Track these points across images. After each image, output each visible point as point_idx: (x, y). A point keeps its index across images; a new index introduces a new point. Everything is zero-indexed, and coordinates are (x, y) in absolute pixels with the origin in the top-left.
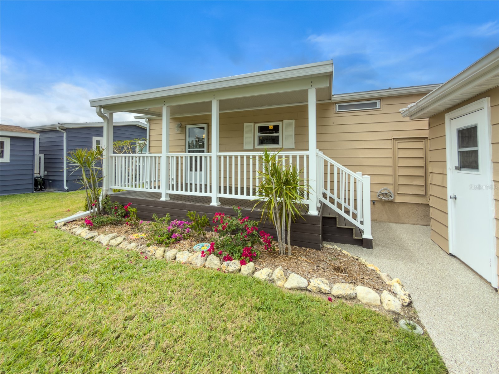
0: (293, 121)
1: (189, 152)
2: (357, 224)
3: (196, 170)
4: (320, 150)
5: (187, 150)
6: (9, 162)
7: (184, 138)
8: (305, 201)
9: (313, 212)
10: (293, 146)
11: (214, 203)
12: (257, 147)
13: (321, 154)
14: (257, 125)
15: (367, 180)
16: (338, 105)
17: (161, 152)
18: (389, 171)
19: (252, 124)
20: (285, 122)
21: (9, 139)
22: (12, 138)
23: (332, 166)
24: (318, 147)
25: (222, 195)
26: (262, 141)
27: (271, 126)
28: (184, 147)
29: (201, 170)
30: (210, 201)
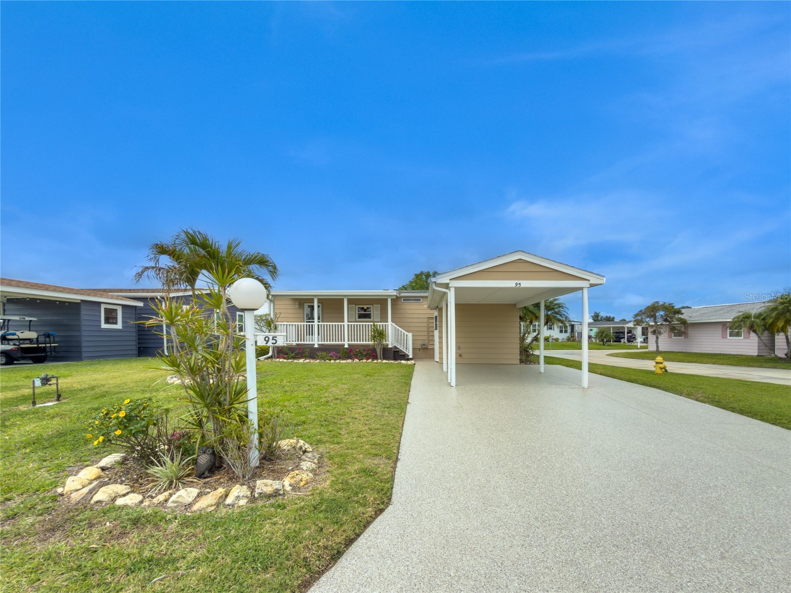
0: (379, 305)
1: (307, 322)
2: (407, 353)
3: (309, 335)
4: (393, 322)
5: (306, 320)
6: (121, 328)
7: (303, 312)
8: (387, 343)
9: (390, 346)
10: (379, 320)
11: (346, 346)
12: (357, 320)
13: (394, 324)
14: (357, 306)
15: (410, 335)
16: (403, 298)
17: (314, 322)
18: (426, 333)
19: (354, 305)
20: (374, 305)
21: (121, 307)
22: (124, 306)
23: (404, 333)
24: (392, 321)
25: (350, 342)
26: (360, 316)
27: (365, 307)
28: (302, 319)
29: (312, 335)
30: (344, 346)
